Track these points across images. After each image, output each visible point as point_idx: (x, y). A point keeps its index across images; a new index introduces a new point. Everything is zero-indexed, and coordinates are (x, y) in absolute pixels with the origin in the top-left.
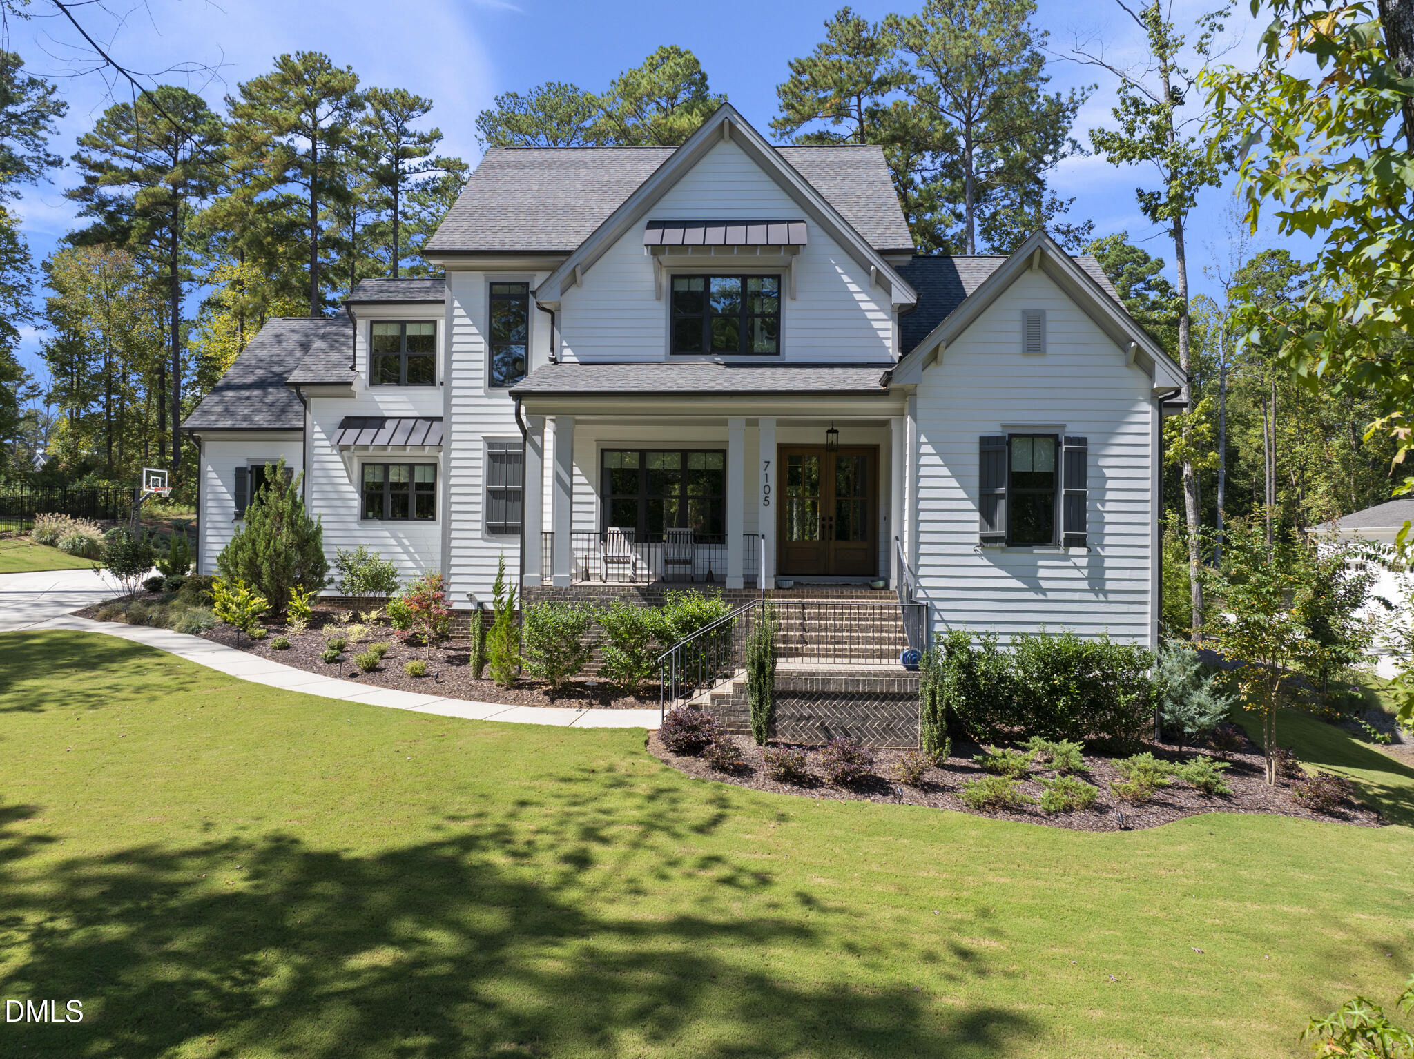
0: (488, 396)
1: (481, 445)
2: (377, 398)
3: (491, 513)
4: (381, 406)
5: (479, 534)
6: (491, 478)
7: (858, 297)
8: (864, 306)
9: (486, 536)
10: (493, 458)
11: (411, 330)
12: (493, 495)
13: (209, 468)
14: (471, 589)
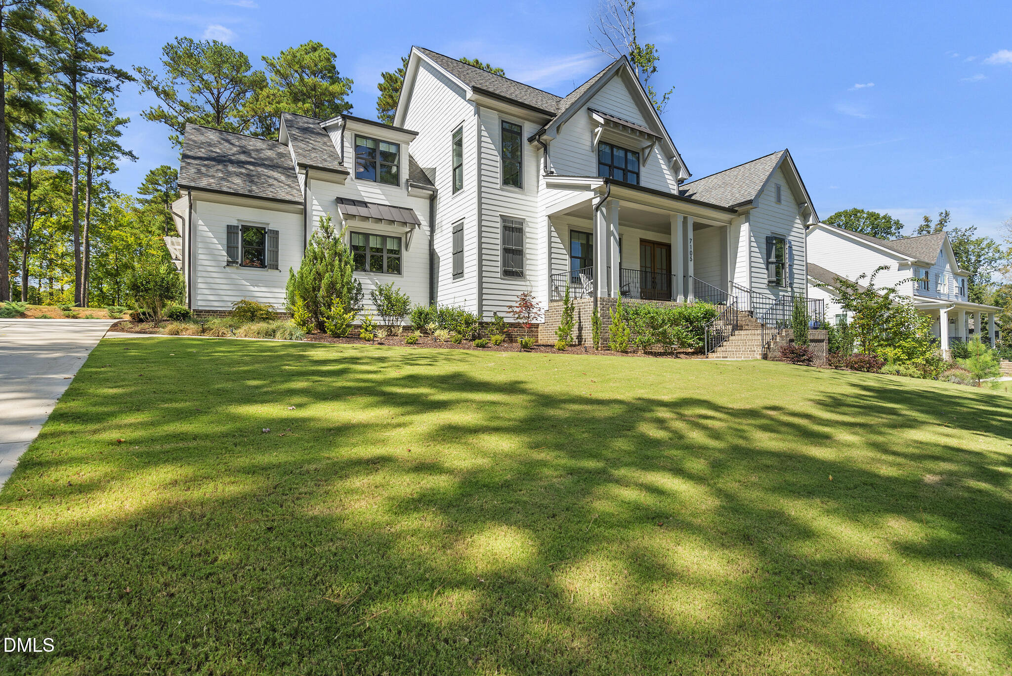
0: (501, 189)
1: (499, 219)
2: (360, 188)
3: (505, 263)
4: (363, 194)
5: (499, 275)
6: (504, 242)
7: (665, 172)
8: (667, 176)
9: (502, 277)
10: (505, 228)
11: (383, 147)
12: (506, 251)
13: (200, 222)
14: (495, 309)
